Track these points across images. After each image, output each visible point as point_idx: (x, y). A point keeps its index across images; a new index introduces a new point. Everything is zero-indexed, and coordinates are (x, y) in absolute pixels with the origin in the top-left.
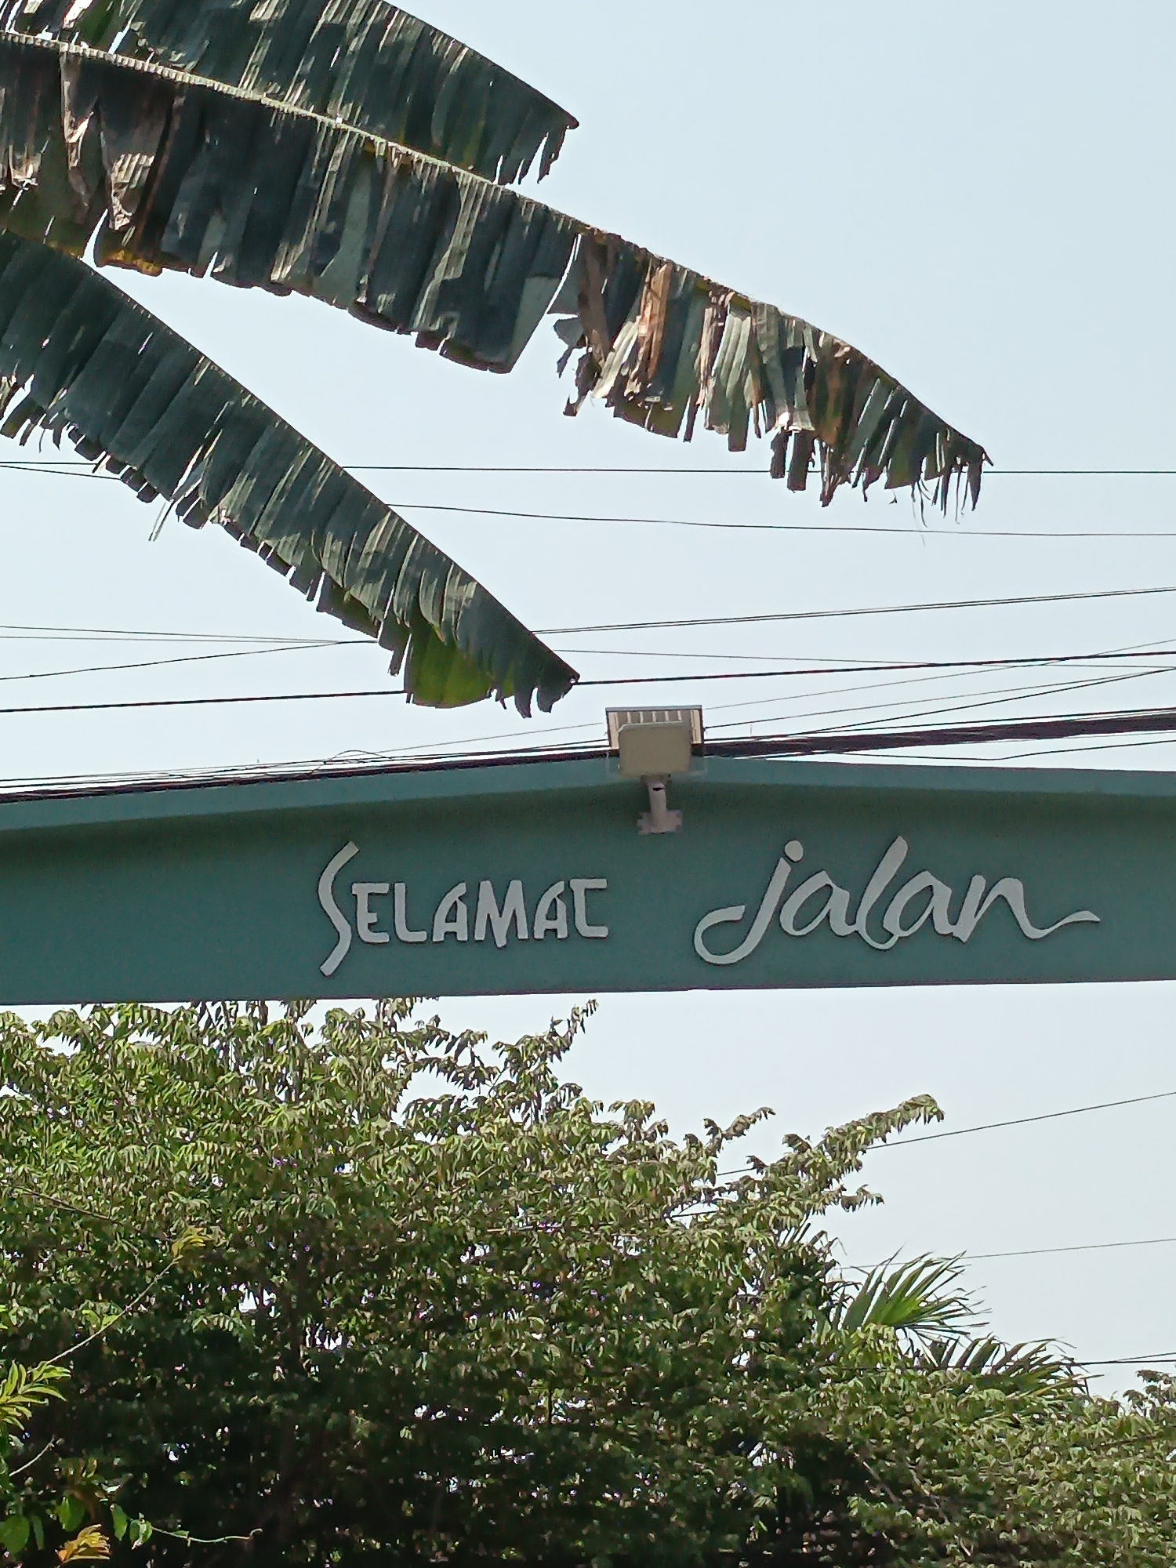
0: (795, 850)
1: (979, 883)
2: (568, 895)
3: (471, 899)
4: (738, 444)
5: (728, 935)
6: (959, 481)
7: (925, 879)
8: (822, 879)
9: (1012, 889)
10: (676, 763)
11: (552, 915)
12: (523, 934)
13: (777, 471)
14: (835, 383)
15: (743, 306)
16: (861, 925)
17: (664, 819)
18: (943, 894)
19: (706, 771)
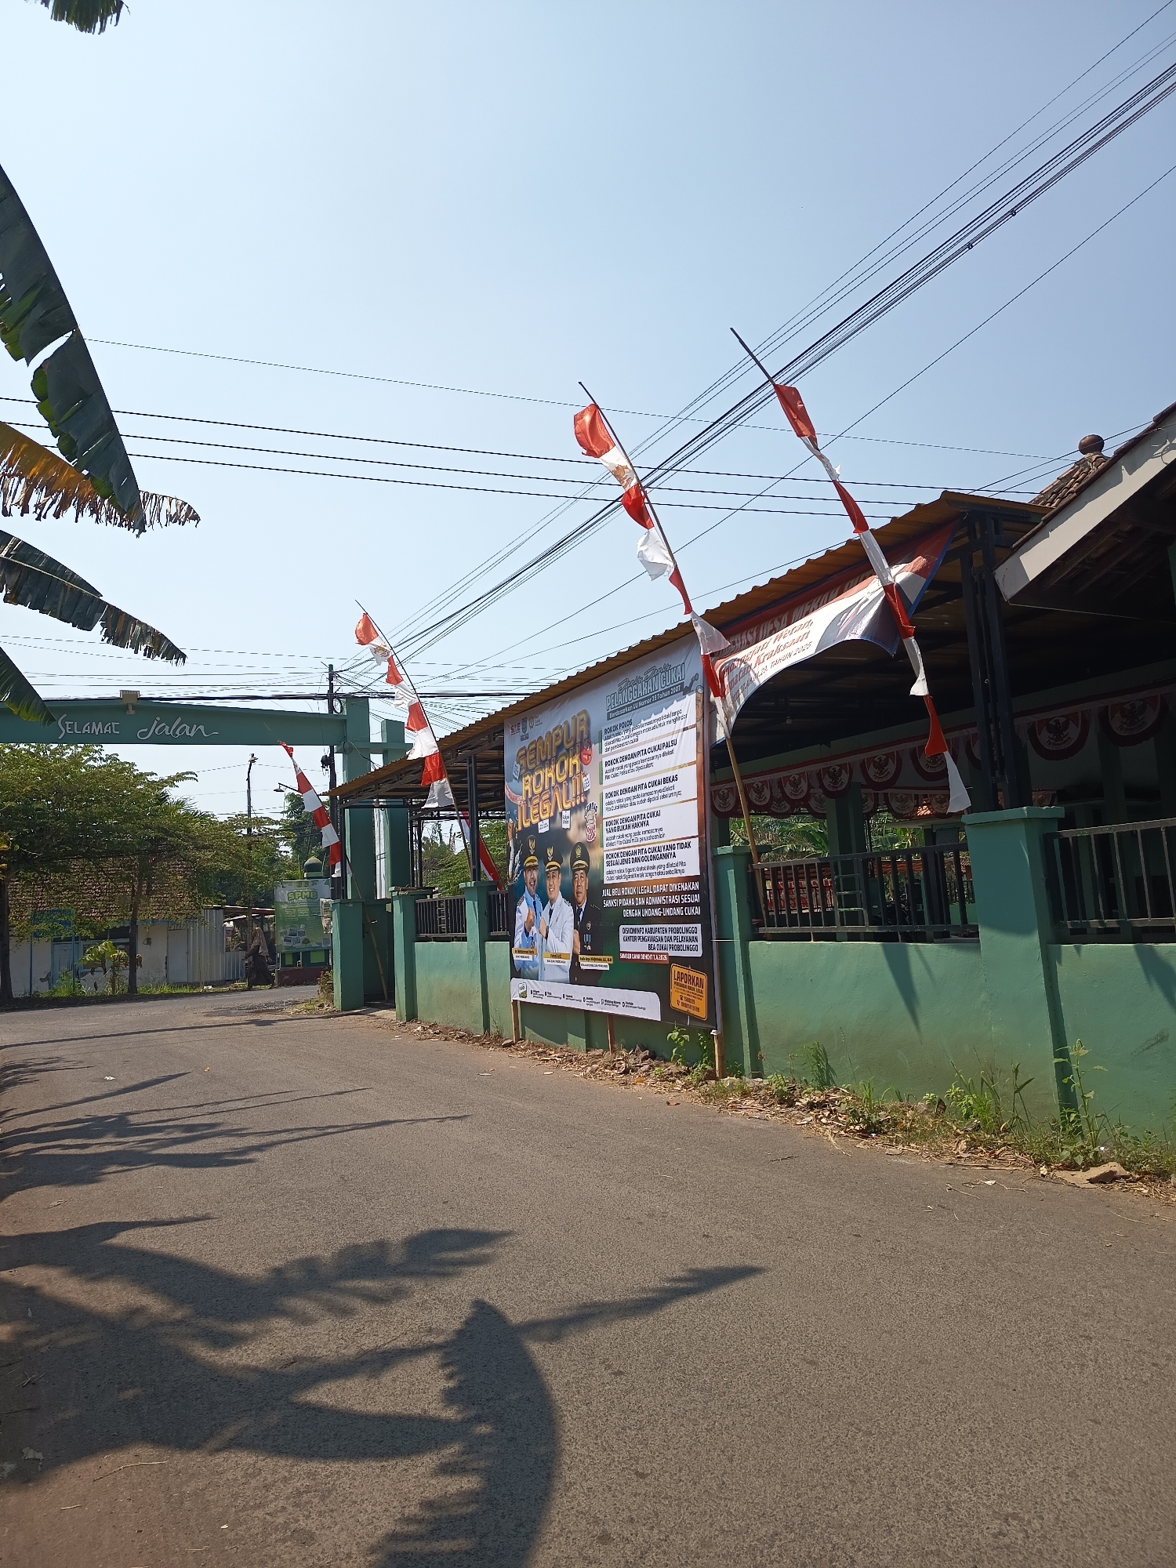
0: (158, 719)
1: (195, 726)
2: (111, 725)
3: (91, 725)
4: (136, 652)
5: (144, 734)
6: (181, 660)
7: (185, 725)
8: (164, 724)
9: (201, 727)
10: (134, 701)
11: (108, 729)
12: (101, 732)
13: (145, 655)
14: (157, 639)
15: (140, 623)
16: (171, 733)
17: (132, 712)
18: (188, 728)
19: (140, 703)
